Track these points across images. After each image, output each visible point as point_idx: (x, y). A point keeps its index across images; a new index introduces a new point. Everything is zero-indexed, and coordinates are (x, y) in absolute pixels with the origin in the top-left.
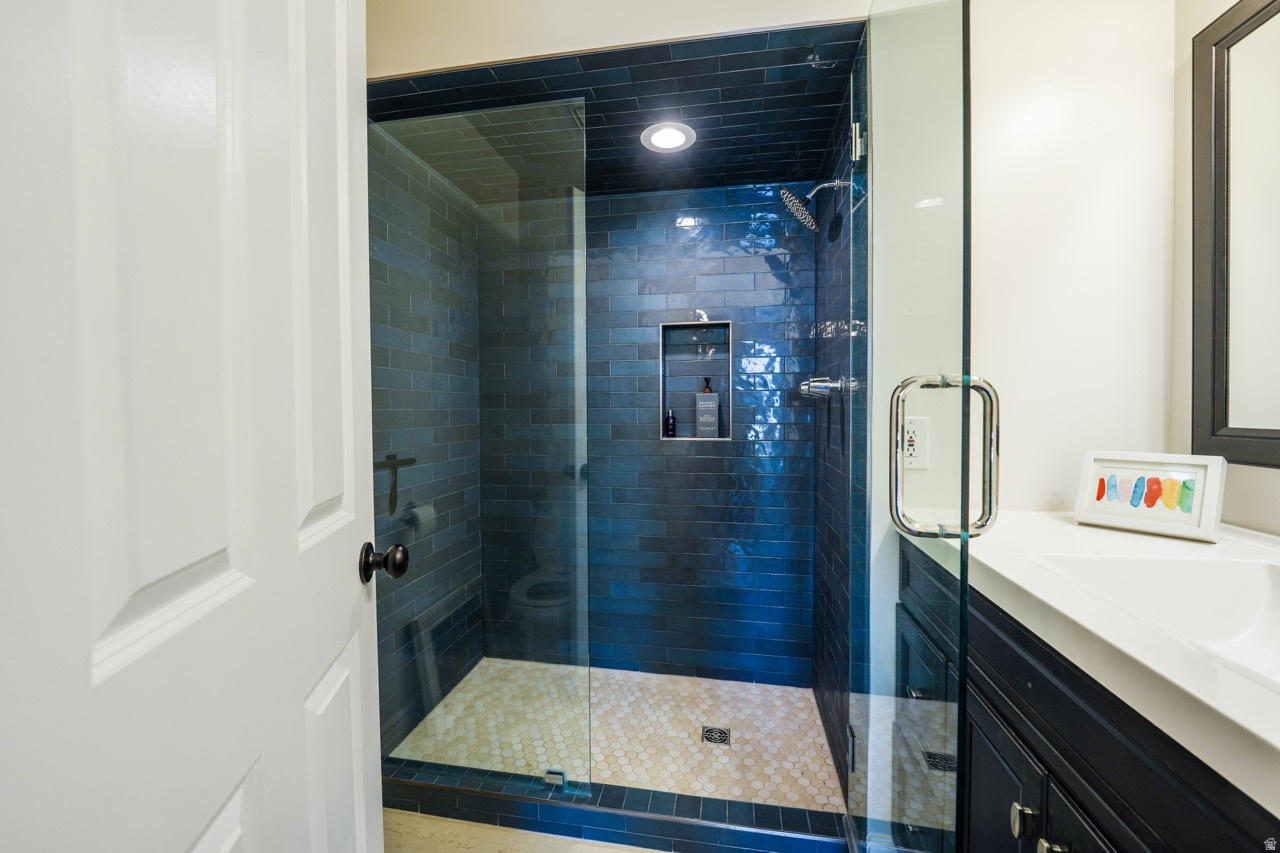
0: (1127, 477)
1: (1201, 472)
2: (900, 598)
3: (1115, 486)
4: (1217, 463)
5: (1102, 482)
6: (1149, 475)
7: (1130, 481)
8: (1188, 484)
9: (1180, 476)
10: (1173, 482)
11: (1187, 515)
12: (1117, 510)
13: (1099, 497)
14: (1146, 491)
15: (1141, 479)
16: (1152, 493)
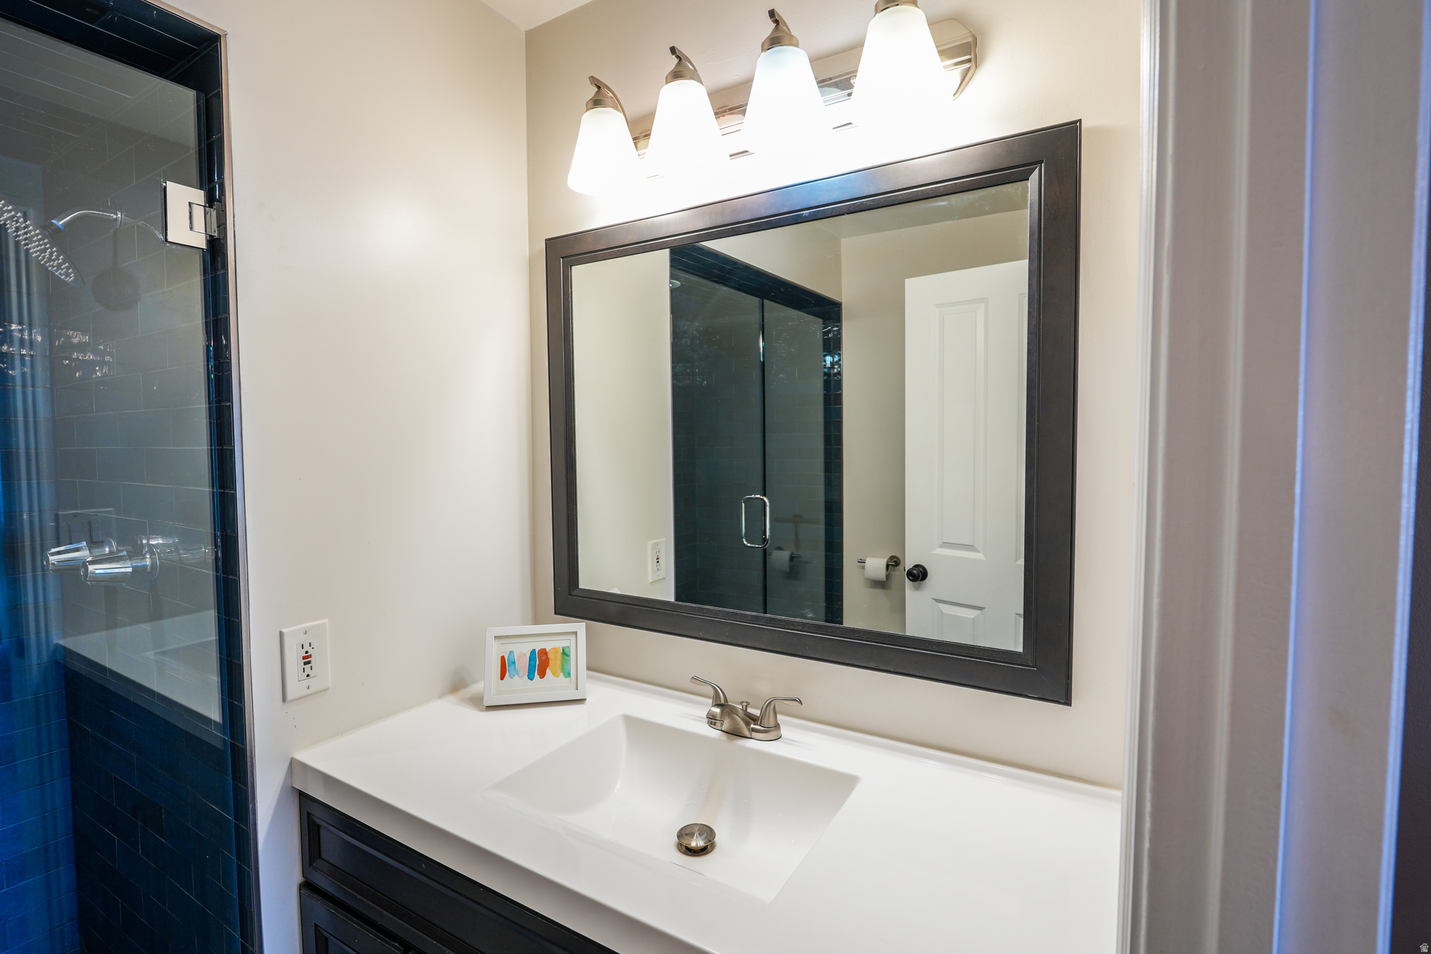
0: (521, 651)
1: (573, 638)
2: (303, 876)
3: (514, 663)
4: (580, 626)
5: (503, 658)
6: (538, 646)
7: (524, 655)
8: (566, 651)
9: (559, 644)
10: (556, 650)
11: (569, 679)
12: (520, 686)
13: (502, 678)
14: (537, 663)
15: (534, 651)
16: (540, 664)
